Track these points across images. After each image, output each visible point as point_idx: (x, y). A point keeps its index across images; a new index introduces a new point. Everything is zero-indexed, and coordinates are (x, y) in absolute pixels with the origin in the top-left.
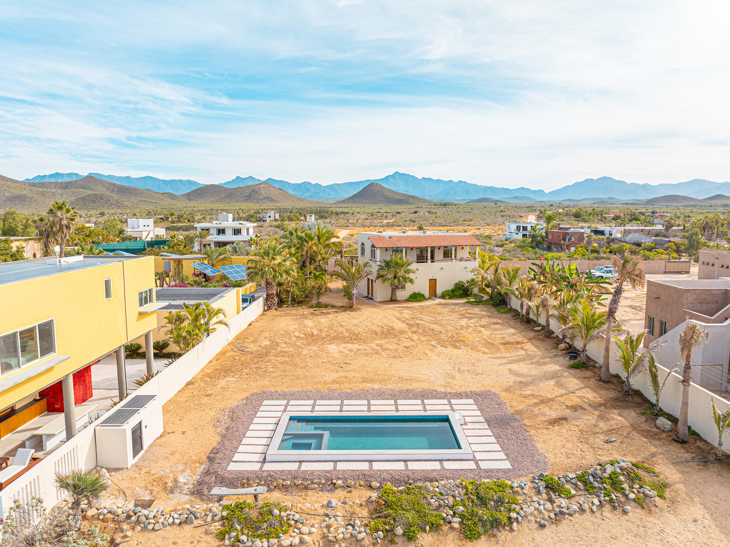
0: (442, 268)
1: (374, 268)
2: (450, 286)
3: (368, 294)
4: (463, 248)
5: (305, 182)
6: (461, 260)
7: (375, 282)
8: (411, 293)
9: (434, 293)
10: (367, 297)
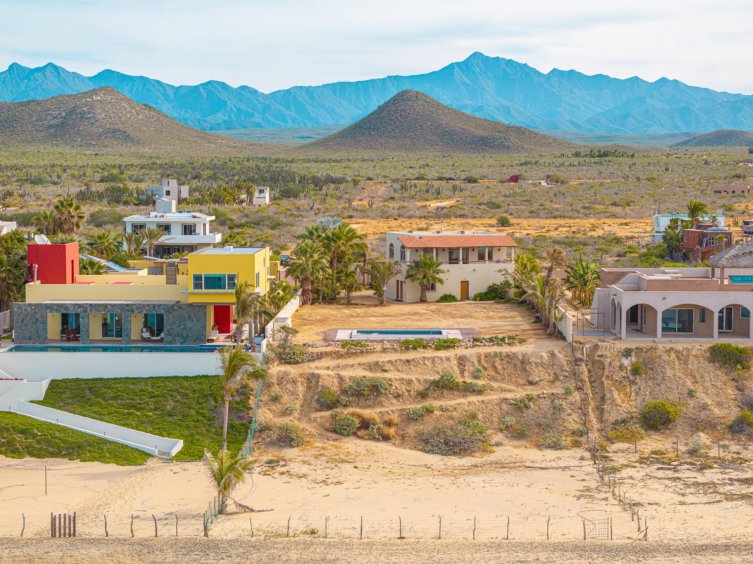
0: (474, 270)
1: (404, 268)
2: (483, 289)
3: (398, 297)
4: (499, 250)
5: (210, 82)
6: (498, 262)
7: (405, 282)
8: (442, 295)
9: (466, 296)
10: (396, 300)
